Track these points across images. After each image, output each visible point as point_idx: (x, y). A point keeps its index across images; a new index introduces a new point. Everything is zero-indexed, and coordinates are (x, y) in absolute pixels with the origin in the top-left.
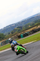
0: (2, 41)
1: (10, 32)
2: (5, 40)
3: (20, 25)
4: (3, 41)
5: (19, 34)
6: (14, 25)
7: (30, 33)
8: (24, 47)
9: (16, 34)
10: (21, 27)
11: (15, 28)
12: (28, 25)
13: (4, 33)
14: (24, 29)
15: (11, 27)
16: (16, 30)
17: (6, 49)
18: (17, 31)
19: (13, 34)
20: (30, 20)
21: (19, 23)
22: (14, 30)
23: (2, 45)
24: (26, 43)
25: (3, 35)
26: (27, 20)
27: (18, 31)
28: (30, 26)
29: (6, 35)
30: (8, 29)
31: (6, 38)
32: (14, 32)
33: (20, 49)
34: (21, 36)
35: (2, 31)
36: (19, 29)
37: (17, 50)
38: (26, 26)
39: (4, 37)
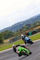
0: (10, 39)
1: (18, 30)
3: (28, 23)
4: (12, 38)
5: (27, 32)
6: (22, 23)
7: (38, 31)
8: (27, 48)
10: (29, 25)
11: (23, 26)
12: (37, 23)
13: (12, 30)
14: (32, 27)
15: (19, 25)
16: (24, 28)
18: (26, 28)
19: (21, 32)
20: (38, 18)
21: (27, 21)
22: (22, 27)
23: (10, 43)
24: (34, 40)
25: (11, 32)
26: (36, 18)
28: (38, 24)
29: (14, 33)
31: (14, 36)
33: (22, 50)
36: (27, 26)
38: (34, 24)
39: (12, 35)
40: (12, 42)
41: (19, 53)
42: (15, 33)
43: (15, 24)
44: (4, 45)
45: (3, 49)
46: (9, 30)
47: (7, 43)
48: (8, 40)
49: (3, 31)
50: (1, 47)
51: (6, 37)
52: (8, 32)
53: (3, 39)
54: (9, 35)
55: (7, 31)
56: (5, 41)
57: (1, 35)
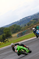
0: (18, 33)
1: (26, 24)
2: (22, 32)
3: (36, 17)
6: (30, 17)
9: (32, 26)
11: (31, 20)
13: (20, 25)
19: (29, 26)
21: (35, 15)
23: (18, 37)
25: (19, 27)
27: (34, 23)
30: (24, 21)
31: (22, 30)
32: (30, 24)
34: (37, 28)
35: (19, 23)
36: (34, 21)
39: (20, 29)
41: (17, 52)
42: (23, 27)
44: (12, 39)
47: (15, 37)
49: (11, 26)
50: (9, 41)
51: (14, 31)
52: (16, 26)
54: (17, 29)
55: (15, 25)
56: (13, 35)
57: (9, 29)
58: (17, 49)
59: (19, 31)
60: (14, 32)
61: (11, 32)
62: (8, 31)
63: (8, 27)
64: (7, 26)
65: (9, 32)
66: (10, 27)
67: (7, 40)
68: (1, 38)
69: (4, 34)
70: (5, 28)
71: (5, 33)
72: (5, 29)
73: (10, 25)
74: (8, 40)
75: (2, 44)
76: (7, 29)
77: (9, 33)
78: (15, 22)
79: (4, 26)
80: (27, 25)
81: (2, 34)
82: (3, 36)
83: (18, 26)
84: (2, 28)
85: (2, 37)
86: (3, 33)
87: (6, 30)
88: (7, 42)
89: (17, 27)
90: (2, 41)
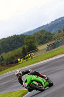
0: (48, 44)
1: (61, 29)
13: (52, 30)
15: (62, 21)
17: (55, 56)
23: (48, 50)
25: (50, 34)
29: (54, 34)
30: (57, 24)
31: (55, 39)
33: (32, 81)
35: (49, 28)
37: (26, 84)
39: (51, 37)
40: (51, 49)
42: (56, 35)
43: (56, 20)
44: (38, 54)
45: (36, 60)
46: (46, 29)
48: (45, 46)
50: (34, 57)
52: (45, 32)
53: (36, 44)
54: (46, 38)
55: (42, 32)
56: (40, 48)
57: (33, 38)
58: (26, 81)
59: (50, 40)
60: (42, 43)
61: (37, 43)
62: (32, 40)
63: (32, 34)
64: (29, 32)
65: (33, 42)
66: (35, 34)
67: (30, 55)
68: (20, 52)
69: (26, 46)
70: (26, 35)
71: (27, 44)
72: (27, 37)
73: (34, 30)
74: (32, 55)
75: (21, 62)
76: (29, 37)
77: (33, 44)
78: (44, 26)
79: (25, 33)
80: (62, 31)
81: (21, 45)
82: (24, 49)
83: (47, 32)
84: (21, 35)
85: (22, 50)
86: (23, 43)
87: (28, 39)
88: (30, 58)
89: (46, 34)
90: (22, 58)
